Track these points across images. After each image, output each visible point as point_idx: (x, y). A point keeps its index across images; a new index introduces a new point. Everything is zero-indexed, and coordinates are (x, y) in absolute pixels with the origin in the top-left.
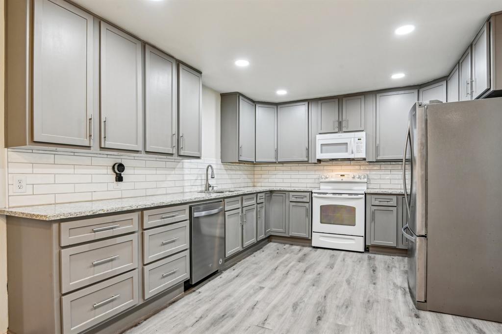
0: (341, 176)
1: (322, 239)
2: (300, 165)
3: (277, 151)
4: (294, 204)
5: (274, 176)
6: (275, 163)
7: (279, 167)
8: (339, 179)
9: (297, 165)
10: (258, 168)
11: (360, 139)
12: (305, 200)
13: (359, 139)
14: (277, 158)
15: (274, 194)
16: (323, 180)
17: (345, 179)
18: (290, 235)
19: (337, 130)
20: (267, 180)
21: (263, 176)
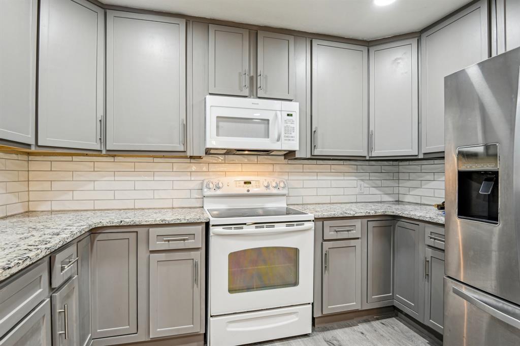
0: (245, 183)
1: (232, 328)
2: (156, 160)
3: (103, 123)
4: (162, 256)
5: (90, 186)
6: (97, 153)
7: (104, 163)
8: (243, 190)
9: (151, 159)
10: (39, 165)
11: (291, 115)
12: (190, 243)
13: (288, 115)
14: (103, 139)
15: (100, 237)
16: (212, 193)
17: (254, 190)
18: (151, 337)
19: (246, 92)
20: (69, 196)
21: (57, 186)
